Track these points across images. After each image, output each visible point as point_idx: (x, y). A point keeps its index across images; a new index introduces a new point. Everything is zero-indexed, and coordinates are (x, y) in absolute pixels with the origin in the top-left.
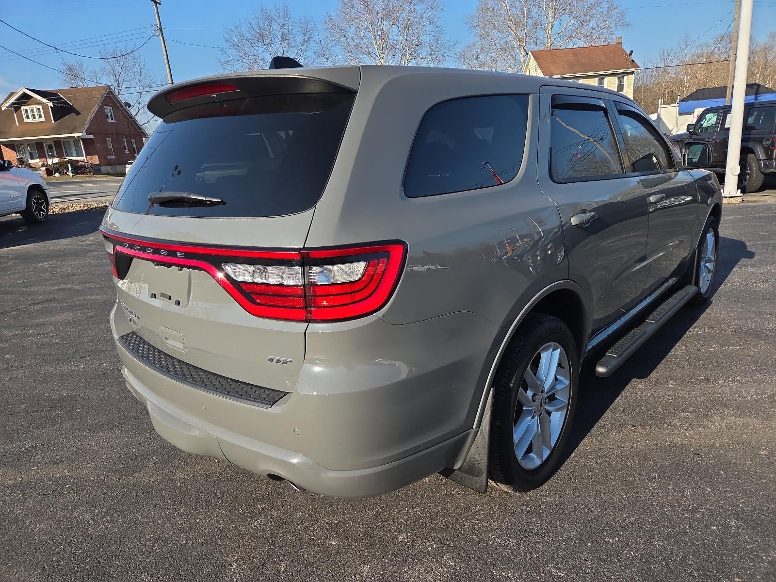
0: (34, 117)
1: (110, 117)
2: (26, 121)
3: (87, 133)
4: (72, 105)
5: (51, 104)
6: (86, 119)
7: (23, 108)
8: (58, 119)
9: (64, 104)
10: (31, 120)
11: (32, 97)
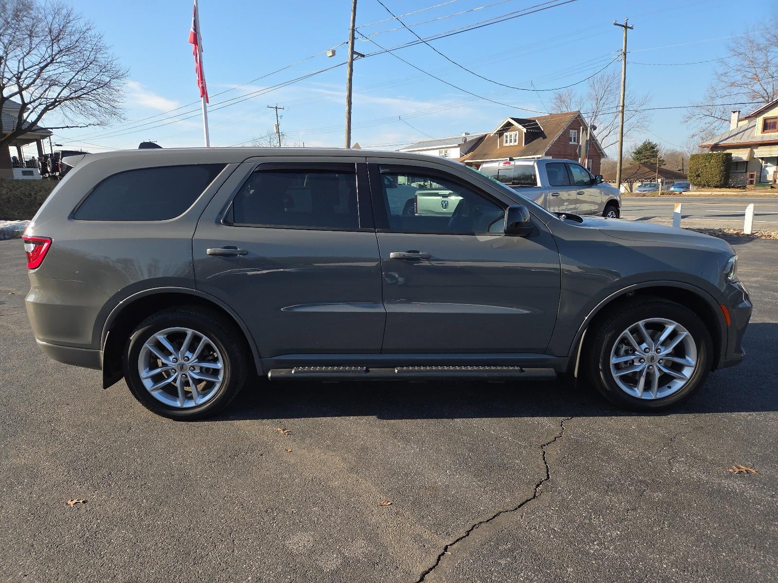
0: (511, 141)
1: (573, 139)
2: (505, 144)
3: (546, 155)
4: (543, 130)
5: (525, 130)
6: (548, 143)
7: (505, 134)
8: (528, 143)
9: (537, 129)
10: (507, 145)
11: (513, 125)
